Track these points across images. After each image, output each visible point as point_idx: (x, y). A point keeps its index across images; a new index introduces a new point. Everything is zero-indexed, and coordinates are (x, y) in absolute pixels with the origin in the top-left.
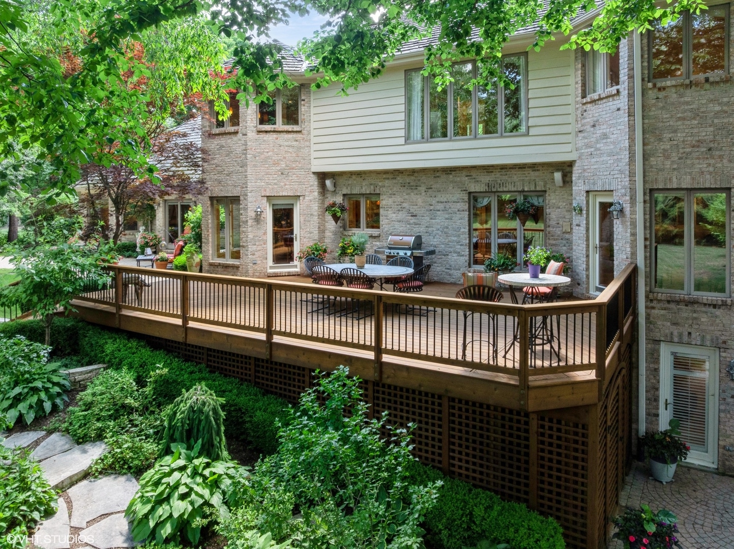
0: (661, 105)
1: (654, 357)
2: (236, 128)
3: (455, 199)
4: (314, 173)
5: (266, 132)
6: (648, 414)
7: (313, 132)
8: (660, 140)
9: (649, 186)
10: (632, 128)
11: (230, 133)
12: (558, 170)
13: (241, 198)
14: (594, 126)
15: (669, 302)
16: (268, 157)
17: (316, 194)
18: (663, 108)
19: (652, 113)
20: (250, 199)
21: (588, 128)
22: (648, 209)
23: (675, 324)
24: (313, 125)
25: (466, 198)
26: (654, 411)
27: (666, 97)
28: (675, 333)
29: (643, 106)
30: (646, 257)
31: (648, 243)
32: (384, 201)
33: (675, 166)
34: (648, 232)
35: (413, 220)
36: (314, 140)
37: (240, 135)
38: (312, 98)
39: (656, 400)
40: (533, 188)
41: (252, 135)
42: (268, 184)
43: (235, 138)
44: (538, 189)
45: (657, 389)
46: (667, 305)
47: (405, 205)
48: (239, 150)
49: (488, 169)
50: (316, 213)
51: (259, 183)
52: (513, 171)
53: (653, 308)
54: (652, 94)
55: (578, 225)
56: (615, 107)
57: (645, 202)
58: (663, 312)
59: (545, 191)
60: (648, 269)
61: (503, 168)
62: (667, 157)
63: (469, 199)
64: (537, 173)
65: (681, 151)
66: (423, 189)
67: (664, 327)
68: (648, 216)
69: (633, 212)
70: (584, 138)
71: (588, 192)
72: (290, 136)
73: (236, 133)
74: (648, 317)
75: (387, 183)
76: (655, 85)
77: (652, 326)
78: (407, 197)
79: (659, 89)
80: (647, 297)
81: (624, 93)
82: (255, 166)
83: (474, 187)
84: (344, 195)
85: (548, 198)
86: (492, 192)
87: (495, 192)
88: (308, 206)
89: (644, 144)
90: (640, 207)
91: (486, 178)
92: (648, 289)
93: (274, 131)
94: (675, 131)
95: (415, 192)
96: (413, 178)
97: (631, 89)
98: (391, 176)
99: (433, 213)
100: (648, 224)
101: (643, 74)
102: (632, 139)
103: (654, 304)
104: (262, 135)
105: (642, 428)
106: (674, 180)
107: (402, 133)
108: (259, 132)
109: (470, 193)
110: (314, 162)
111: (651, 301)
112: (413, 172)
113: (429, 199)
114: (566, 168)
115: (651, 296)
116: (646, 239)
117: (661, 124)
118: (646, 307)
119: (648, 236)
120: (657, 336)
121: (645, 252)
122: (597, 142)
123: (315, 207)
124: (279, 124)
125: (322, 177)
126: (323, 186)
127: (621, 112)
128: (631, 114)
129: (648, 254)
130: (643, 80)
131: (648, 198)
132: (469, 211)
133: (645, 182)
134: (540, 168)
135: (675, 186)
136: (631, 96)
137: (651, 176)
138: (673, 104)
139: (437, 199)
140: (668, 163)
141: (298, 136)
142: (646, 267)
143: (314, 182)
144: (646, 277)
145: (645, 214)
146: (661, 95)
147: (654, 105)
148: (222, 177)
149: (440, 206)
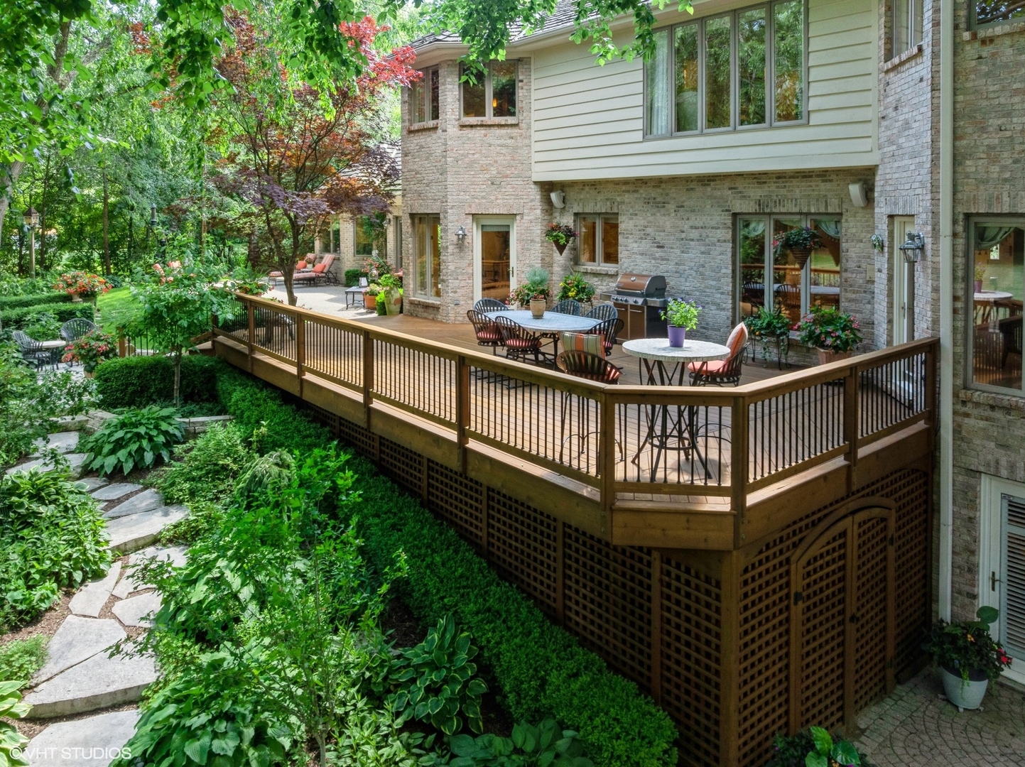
0: (984, 68)
1: (967, 498)
2: (435, 122)
3: (713, 223)
4: (535, 183)
5: (472, 126)
6: (956, 591)
7: (535, 126)
8: (983, 129)
9: (961, 209)
10: (935, 109)
11: (429, 129)
12: (854, 182)
13: (441, 216)
14: (896, 108)
15: (992, 408)
16: (474, 162)
17: (538, 212)
18: (987, 75)
19: (969, 85)
20: (450, 218)
21: (890, 112)
22: (960, 248)
23: (1004, 446)
24: (535, 116)
25: (729, 222)
26: (967, 588)
27: (993, 55)
28: (1003, 462)
29: (955, 74)
30: (955, 329)
31: (960, 305)
32: (625, 224)
33: (1007, 175)
34: (960, 285)
35: (659, 253)
36: (535, 136)
37: (439, 131)
38: (533, 77)
39: (972, 569)
40: (822, 210)
41: (453, 130)
42: (474, 197)
43: (434, 136)
44: (830, 210)
45: (973, 553)
46: (988, 413)
47: (649, 230)
48: (439, 152)
49: (759, 178)
50: (538, 239)
51: (463, 197)
52: (795, 182)
53: (967, 415)
54: (971, 51)
55: (880, 271)
56: (917, 76)
57: (955, 235)
58: (982, 424)
59: (841, 214)
60: (960, 349)
61: (781, 176)
62: (994, 160)
63: (734, 224)
64: (828, 185)
65: (1018, 148)
66: (671, 207)
67: (985, 451)
68: (960, 260)
69: (936, 253)
70: (888, 128)
71: (891, 217)
72: (504, 131)
73: (435, 128)
74: (957, 430)
75: (627, 198)
76: (974, 36)
77: (964, 446)
78: (651, 218)
79: (983, 42)
80: (955, 395)
81: (928, 51)
82: (457, 173)
83: (741, 206)
84: (576, 214)
85: (844, 224)
86: (764, 213)
87: (770, 214)
88: (527, 229)
89: (956, 137)
90: (945, 244)
91: (756, 192)
92: (960, 382)
93: (482, 126)
94: (1008, 115)
95: (663, 211)
96: (659, 190)
97: (936, 43)
98: (631, 188)
99: (685, 242)
100: (960, 274)
101: (955, 17)
102: (935, 129)
103: (969, 409)
104: (466, 131)
105: (945, 610)
106: (1006, 198)
107: (639, 124)
108: (463, 126)
109: (735, 215)
110: (536, 168)
111: (964, 403)
112: (659, 182)
113: (680, 223)
114: (866, 177)
115: (962, 394)
116: (955, 298)
117: (985, 103)
118: (955, 413)
119: (960, 293)
120: (974, 463)
121: (954, 320)
122: (899, 136)
123: (538, 230)
124: (489, 118)
125: (547, 187)
126: (548, 202)
127: (924, 84)
128: (935, 88)
129: (960, 324)
130: (956, 27)
131: (960, 229)
132: (734, 241)
133: (955, 201)
134: (833, 177)
135: (1006, 210)
136: (935, 55)
137: (967, 190)
138: (1006, 66)
139: (691, 223)
140: (995, 169)
141: (514, 131)
142: (955, 344)
143: (535, 194)
144: (956, 362)
145: (954, 256)
146: (986, 51)
147: (974, 70)
148: (422, 188)
149: (694, 234)
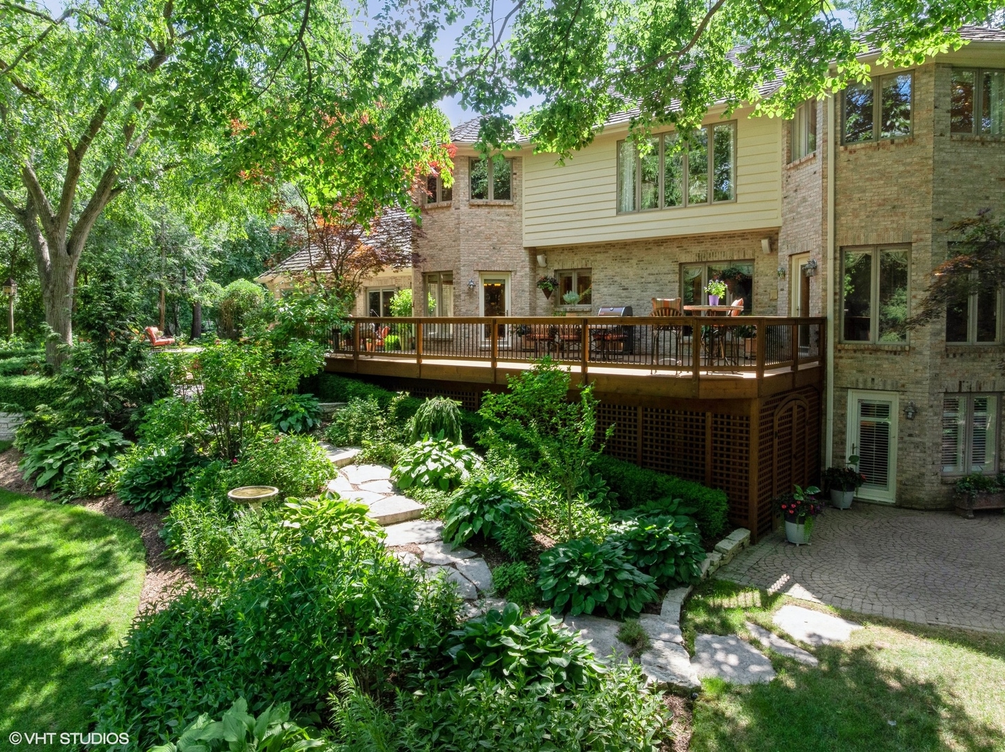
0: (851, 166)
1: (841, 403)
2: (449, 202)
3: (665, 271)
4: (526, 248)
5: (479, 206)
6: (835, 457)
7: (525, 207)
8: (850, 200)
9: (839, 244)
10: (825, 189)
11: (442, 208)
12: (765, 238)
13: (454, 272)
14: (796, 191)
15: (855, 351)
16: (481, 232)
17: (527, 269)
18: (852, 170)
19: (843, 175)
20: (462, 272)
21: (792, 193)
22: (838, 265)
23: (861, 371)
24: (525, 199)
25: (677, 269)
26: (840, 454)
27: (856, 159)
28: (861, 380)
29: (835, 169)
30: (835, 311)
31: (837, 297)
32: (596, 276)
33: (863, 224)
34: (838, 286)
35: (624, 293)
36: (525, 215)
37: (453, 209)
38: (524, 171)
39: (843, 443)
40: (742, 257)
41: (464, 209)
42: (480, 258)
43: (447, 213)
44: (747, 257)
45: (844, 434)
46: (854, 355)
47: (616, 278)
48: (452, 225)
49: (698, 239)
50: (527, 289)
51: (472, 258)
52: (723, 241)
53: (841, 357)
54: (844, 156)
55: (782, 290)
56: (812, 171)
57: (835, 259)
58: (850, 361)
59: (754, 260)
60: (837, 322)
61: (714, 237)
62: (856, 216)
63: (680, 270)
64: (746, 242)
65: (869, 209)
66: (634, 261)
67: (850, 375)
68: (838, 272)
69: (825, 269)
70: (788, 203)
71: (791, 256)
72: (502, 210)
73: (449, 207)
74: (836, 367)
75: (599, 257)
76: (846, 149)
77: (840, 374)
78: (618, 270)
79: (850, 152)
80: (835, 347)
81: (819, 156)
82: (467, 240)
83: (684, 258)
84: (556, 271)
85: (756, 266)
86: (702, 262)
87: (705, 262)
88: (519, 282)
89: (835, 205)
90: (830, 263)
91: (696, 249)
92: (837, 340)
93: (486, 205)
94: (864, 191)
95: (627, 264)
96: (624, 251)
97: (825, 152)
98: (602, 250)
100: (838, 280)
101: (835, 138)
102: (825, 200)
103: (842, 354)
104: (474, 210)
106: (862, 237)
107: (614, 204)
108: (472, 206)
109: (681, 264)
110: (526, 237)
111: (840, 351)
112: (624, 244)
113: (640, 272)
114: (772, 236)
115: (839, 346)
116: (835, 294)
117: (851, 186)
118: (835, 357)
119: (838, 291)
120: (844, 383)
121: (835, 306)
122: (798, 206)
123: (527, 283)
124: (490, 199)
125: (533, 252)
126: (534, 262)
127: (817, 175)
128: (824, 177)
129: (837, 308)
130: (836, 143)
131: (838, 255)
132: (680, 282)
133: (835, 240)
134: (749, 236)
135: (862, 243)
136: (825, 159)
137: (841, 234)
138: (862, 165)
139: (648, 272)
140: (857, 221)
141: (511, 211)
142: (835, 319)
143: (525, 257)
144: (835, 330)
145: (835, 270)
146: (852, 157)
147: (846, 167)
148: (434, 252)
149: (652, 279)
